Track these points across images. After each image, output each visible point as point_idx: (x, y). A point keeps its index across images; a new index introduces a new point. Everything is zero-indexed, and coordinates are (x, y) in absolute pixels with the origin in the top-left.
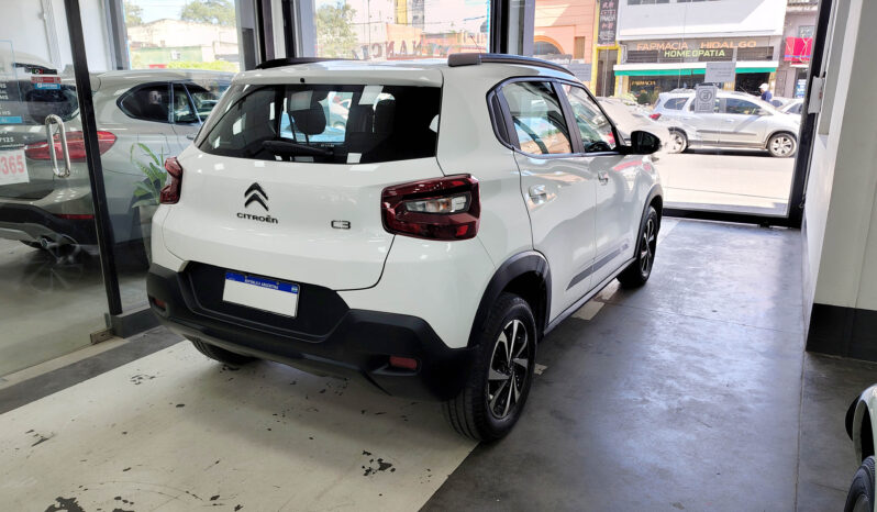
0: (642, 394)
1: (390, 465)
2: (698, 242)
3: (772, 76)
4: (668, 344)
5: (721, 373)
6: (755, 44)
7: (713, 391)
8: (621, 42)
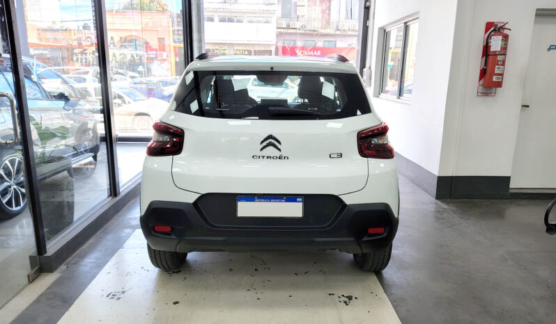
1: (351, 296)
6: (263, 49)
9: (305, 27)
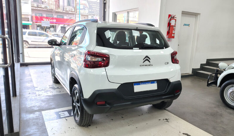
3: (30, 26)
6: (24, 16)
9: (47, 7)
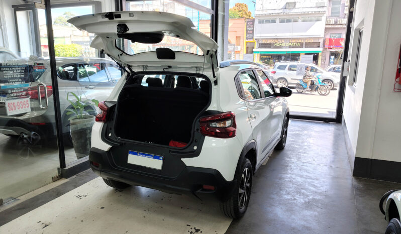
0: (293, 196)
1: (199, 230)
2: (301, 130)
3: (320, 54)
4: (298, 175)
5: (322, 187)
6: (312, 41)
7: (320, 194)
8: (256, 39)
